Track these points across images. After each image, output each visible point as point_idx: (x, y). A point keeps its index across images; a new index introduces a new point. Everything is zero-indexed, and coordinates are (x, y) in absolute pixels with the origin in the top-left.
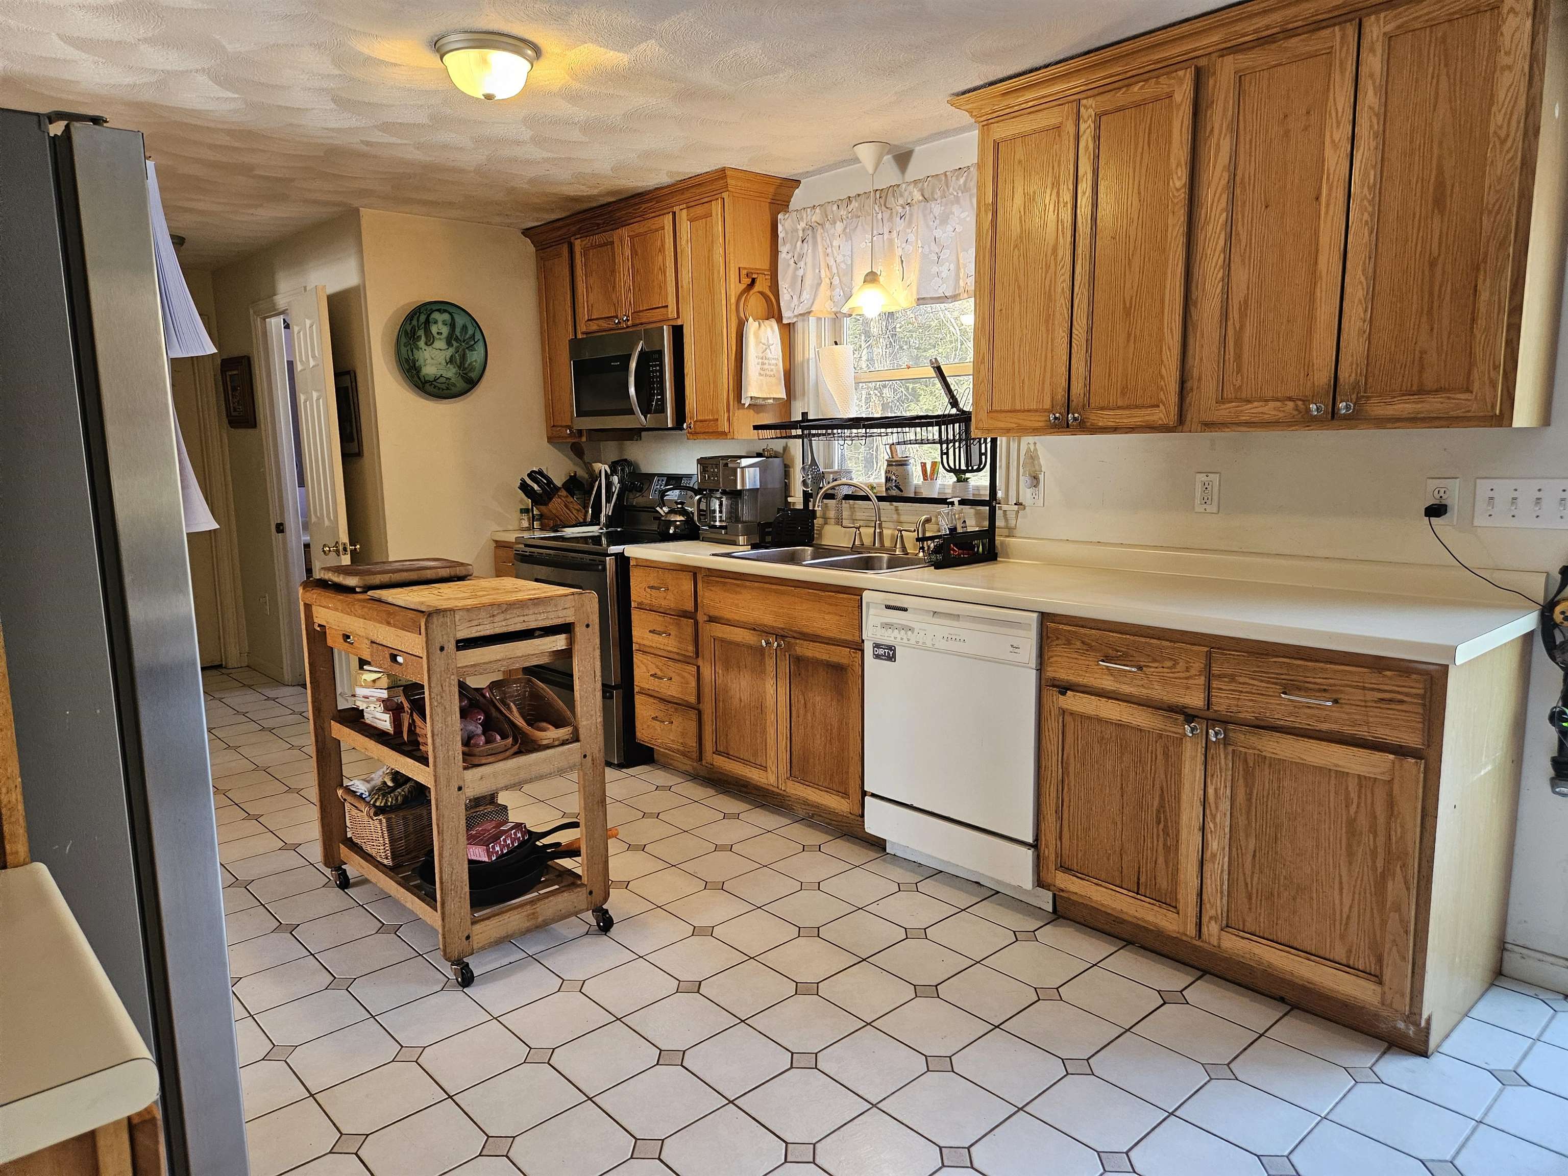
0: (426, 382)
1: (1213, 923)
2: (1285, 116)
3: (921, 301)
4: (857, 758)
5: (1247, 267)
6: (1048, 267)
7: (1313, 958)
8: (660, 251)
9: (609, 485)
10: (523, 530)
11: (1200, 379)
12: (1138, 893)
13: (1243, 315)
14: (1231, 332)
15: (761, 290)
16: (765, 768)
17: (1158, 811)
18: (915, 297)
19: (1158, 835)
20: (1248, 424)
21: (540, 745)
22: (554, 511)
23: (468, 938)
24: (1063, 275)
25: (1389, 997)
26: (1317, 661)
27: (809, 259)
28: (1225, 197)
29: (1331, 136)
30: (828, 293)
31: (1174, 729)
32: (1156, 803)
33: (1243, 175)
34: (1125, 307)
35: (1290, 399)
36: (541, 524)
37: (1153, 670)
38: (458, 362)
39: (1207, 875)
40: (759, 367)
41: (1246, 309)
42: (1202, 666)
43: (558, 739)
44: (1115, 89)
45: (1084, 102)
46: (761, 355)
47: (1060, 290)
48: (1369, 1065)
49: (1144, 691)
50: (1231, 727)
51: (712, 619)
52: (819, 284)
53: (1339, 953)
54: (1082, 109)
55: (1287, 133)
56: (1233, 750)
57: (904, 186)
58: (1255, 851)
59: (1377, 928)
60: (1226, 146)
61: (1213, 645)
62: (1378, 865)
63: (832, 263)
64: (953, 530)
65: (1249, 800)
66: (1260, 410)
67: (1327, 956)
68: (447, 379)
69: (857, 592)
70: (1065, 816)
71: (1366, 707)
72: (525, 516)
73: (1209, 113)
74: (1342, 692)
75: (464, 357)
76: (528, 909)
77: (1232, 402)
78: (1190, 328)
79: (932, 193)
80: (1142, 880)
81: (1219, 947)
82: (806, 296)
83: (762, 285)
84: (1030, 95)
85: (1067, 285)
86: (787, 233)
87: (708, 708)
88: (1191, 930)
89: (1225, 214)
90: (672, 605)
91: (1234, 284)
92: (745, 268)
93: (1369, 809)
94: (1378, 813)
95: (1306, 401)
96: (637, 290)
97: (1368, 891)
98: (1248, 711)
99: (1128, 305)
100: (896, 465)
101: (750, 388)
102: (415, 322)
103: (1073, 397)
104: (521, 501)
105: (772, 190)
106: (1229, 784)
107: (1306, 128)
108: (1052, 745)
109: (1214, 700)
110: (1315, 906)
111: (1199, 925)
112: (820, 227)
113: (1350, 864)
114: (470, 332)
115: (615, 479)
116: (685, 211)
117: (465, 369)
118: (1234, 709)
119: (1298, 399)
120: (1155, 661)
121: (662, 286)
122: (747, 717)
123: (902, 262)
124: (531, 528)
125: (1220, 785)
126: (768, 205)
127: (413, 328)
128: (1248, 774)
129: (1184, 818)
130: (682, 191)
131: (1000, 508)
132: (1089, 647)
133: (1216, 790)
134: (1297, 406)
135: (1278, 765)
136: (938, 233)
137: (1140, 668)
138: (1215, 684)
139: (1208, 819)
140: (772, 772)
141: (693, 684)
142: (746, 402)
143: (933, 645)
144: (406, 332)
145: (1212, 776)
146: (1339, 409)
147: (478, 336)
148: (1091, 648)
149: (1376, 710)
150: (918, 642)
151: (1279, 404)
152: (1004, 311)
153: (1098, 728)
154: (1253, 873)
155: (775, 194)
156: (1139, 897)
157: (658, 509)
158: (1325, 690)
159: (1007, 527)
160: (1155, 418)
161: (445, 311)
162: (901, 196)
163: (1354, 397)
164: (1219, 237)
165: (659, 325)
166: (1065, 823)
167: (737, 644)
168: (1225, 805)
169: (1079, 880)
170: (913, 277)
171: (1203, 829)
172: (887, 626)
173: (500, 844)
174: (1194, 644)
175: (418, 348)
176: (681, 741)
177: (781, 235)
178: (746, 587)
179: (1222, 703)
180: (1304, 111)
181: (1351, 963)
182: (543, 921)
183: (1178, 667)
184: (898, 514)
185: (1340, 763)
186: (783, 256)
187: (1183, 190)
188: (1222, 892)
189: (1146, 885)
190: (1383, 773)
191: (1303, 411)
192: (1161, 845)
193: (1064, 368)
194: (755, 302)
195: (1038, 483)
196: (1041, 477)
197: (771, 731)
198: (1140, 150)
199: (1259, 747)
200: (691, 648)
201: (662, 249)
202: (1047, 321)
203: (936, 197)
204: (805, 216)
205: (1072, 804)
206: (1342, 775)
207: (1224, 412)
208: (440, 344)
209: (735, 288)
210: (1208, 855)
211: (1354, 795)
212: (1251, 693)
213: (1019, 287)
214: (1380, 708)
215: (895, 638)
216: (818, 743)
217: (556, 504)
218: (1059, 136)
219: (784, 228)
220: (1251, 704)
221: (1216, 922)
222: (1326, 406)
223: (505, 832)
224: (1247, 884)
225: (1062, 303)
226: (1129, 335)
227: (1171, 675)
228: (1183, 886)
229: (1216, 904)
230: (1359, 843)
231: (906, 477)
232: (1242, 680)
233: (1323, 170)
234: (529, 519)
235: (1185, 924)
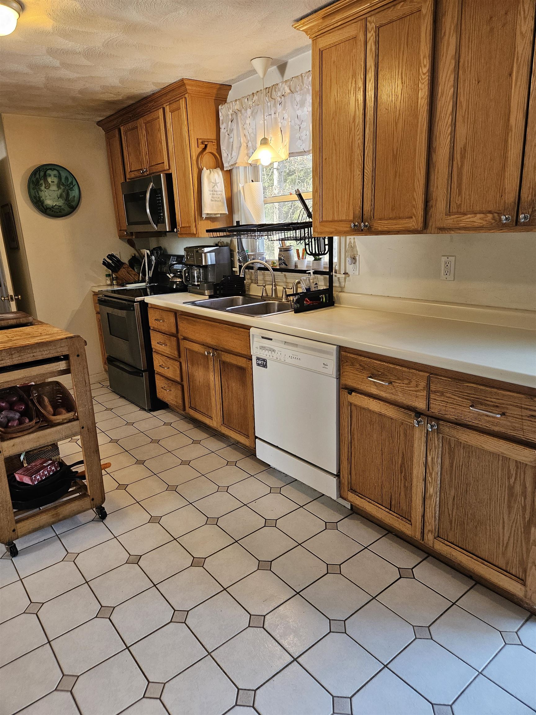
0: (47, 208)
1: (430, 534)
2: (491, 18)
3: (291, 155)
4: (252, 418)
5: (466, 124)
6: (350, 130)
7: (486, 563)
8: (159, 131)
9: (150, 261)
10: (108, 285)
11: (436, 200)
12: (390, 510)
13: (463, 157)
14: (455, 169)
15: (210, 151)
16: (211, 418)
17: (401, 466)
18: (288, 152)
19: (401, 480)
20: (465, 229)
21: (55, 423)
22: (122, 276)
23: (14, 531)
24: (358, 135)
25: (529, 593)
26: (493, 387)
27: (235, 132)
28: (453, 76)
29: (521, 30)
30: (246, 152)
31: (409, 421)
32: (400, 462)
33: (464, 62)
34: (393, 155)
35: (490, 212)
36: (117, 282)
37: (397, 384)
38: (65, 197)
39: (427, 506)
40: (211, 196)
41: (465, 153)
42: (425, 384)
43: (65, 419)
44: (387, 8)
45: (369, 19)
46: (212, 189)
47: (357, 145)
48: (516, 630)
49: (393, 397)
50: (441, 422)
51: (185, 339)
52: (240, 147)
53: (501, 562)
54: (368, 23)
55: (492, 30)
56: (443, 437)
57: (280, 84)
58: (454, 497)
59: (524, 552)
60: (453, 41)
61: (432, 372)
62: (526, 517)
63: (247, 134)
64: (308, 290)
65: (452, 466)
66: (472, 219)
67: (494, 563)
68: (59, 206)
69: (248, 328)
70: (353, 461)
71: (522, 419)
72: (108, 279)
73: (443, 20)
74: (507, 409)
75: (68, 195)
76: (53, 512)
77: (455, 214)
78: (431, 166)
79: (295, 88)
80: (393, 503)
81: (433, 547)
82: (234, 154)
83: (211, 148)
84: (338, 17)
85: (360, 141)
86: (224, 117)
87: (185, 384)
88: (418, 536)
89: (452, 89)
90: (167, 330)
91: (458, 135)
92: (201, 139)
93: (522, 481)
94: (527, 485)
95: (500, 214)
96: (150, 154)
97: (520, 530)
98: (451, 413)
99: (395, 153)
100: (284, 251)
101: (205, 209)
102: (37, 176)
103: (365, 213)
104: (106, 271)
105: (215, 91)
106: (440, 456)
107: (504, 25)
108: (345, 422)
109: (431, 405)
110: (488, 533)
111: (423, 533)
112: (239, 112)
113: (509, 513)
114: (70, 180)
115: (153, 258)
116: (168, 106)
117: (69, 201)
118: (443, 412)
119: (496, 213)
120: (399, 379)
121: (161, 151)
122: (203, 391)
123: (281, 131)
124: (112, 284)
125: (435, 456)
126: (213, 100)
127: (37, 179)
128: (452, 452)
129: (415, 472)
130: (166, 94)
131: (336, 276)
132: (363, 368)
133: (432, 458)
134: (494, 217)
135: (467, 447)
136: (299, 113)
137: (390, 383)
138: (432, 396)
139: (428, 475)
140: (215, 421)
141: (178, 372)
142: (204, 216)
143: (285, 360)
144: (33, 181)
145: (430, 450)
146: (520, 219)
147: (74, 183)
148: (364, 368)
149: (527, 422)
150: (277, 358)
151: (482, 215)
152: (327, 159)
153: (369, 415)
154: (453, 509)
155: (217, 94)
156: (391, 512)
157: (168, 275)
158: (497, 406)
159: (340, 287)
160: (410, 225)
161: (54, 169)
162: (279, 90)
163: (530, 210)
164: (449, 105)
165: (158, 174)
166: (353, 466)
167: (197, 352)
168: (438, 468)
169: (359, 498)
170: (287, 140)
171: (425, 480)
172: (262, 348)
173: (40, 475)
174: (421, 371)
175: (41, 191)
176: (175, 400)
177: (221, 118)
178: (198, 322)
179: (437, 408)
180: (504, 12)
181: (508, 569)
182: (63, 517)
183: (411, 384)
184: (286, 278)
185: (505, 452)
186: (222, 131)
187: (427, 74)
188: (435, 517)
189: (395, 507)
190: (531, 462)
191: (498, 220)
192: (403, 485)
193: (359, 195)
194: (207, 159)
195: (356, 261)
196: (357, 258)
197: (213, 399)
198: (402, 49)
199: (458, 437)
200: (176, 353)
201: (159, 130)
202: (350, 165)
203: (297, 90)
204: (231, 107)
205: (356, 455)
206: (506, 459)
207: (450, 221)
208: (54, 188)
209: (195, 151)
210: (428, 495)
211: (513, 472)
212: (453, 404)
213: (335, 144)
214: (531, 421)
215: (266, 355)
216: (235, 408)
217: (123, 272)
218: (356, 43)
219: (222, 114)
220: (453, 410)
221: (432, 534)
222: (512, 217)
223: (45, 467)
224: (449, 515)
225: (358, 152)
226: (396, 172)
227: (407, 388)
228: (414, 510)
229: (431, 523)
230: (515, 501)
231: (289, 258)
232: (448, 395)
233: (514, 54)
234: (111, 280)
235: (415, 531)
